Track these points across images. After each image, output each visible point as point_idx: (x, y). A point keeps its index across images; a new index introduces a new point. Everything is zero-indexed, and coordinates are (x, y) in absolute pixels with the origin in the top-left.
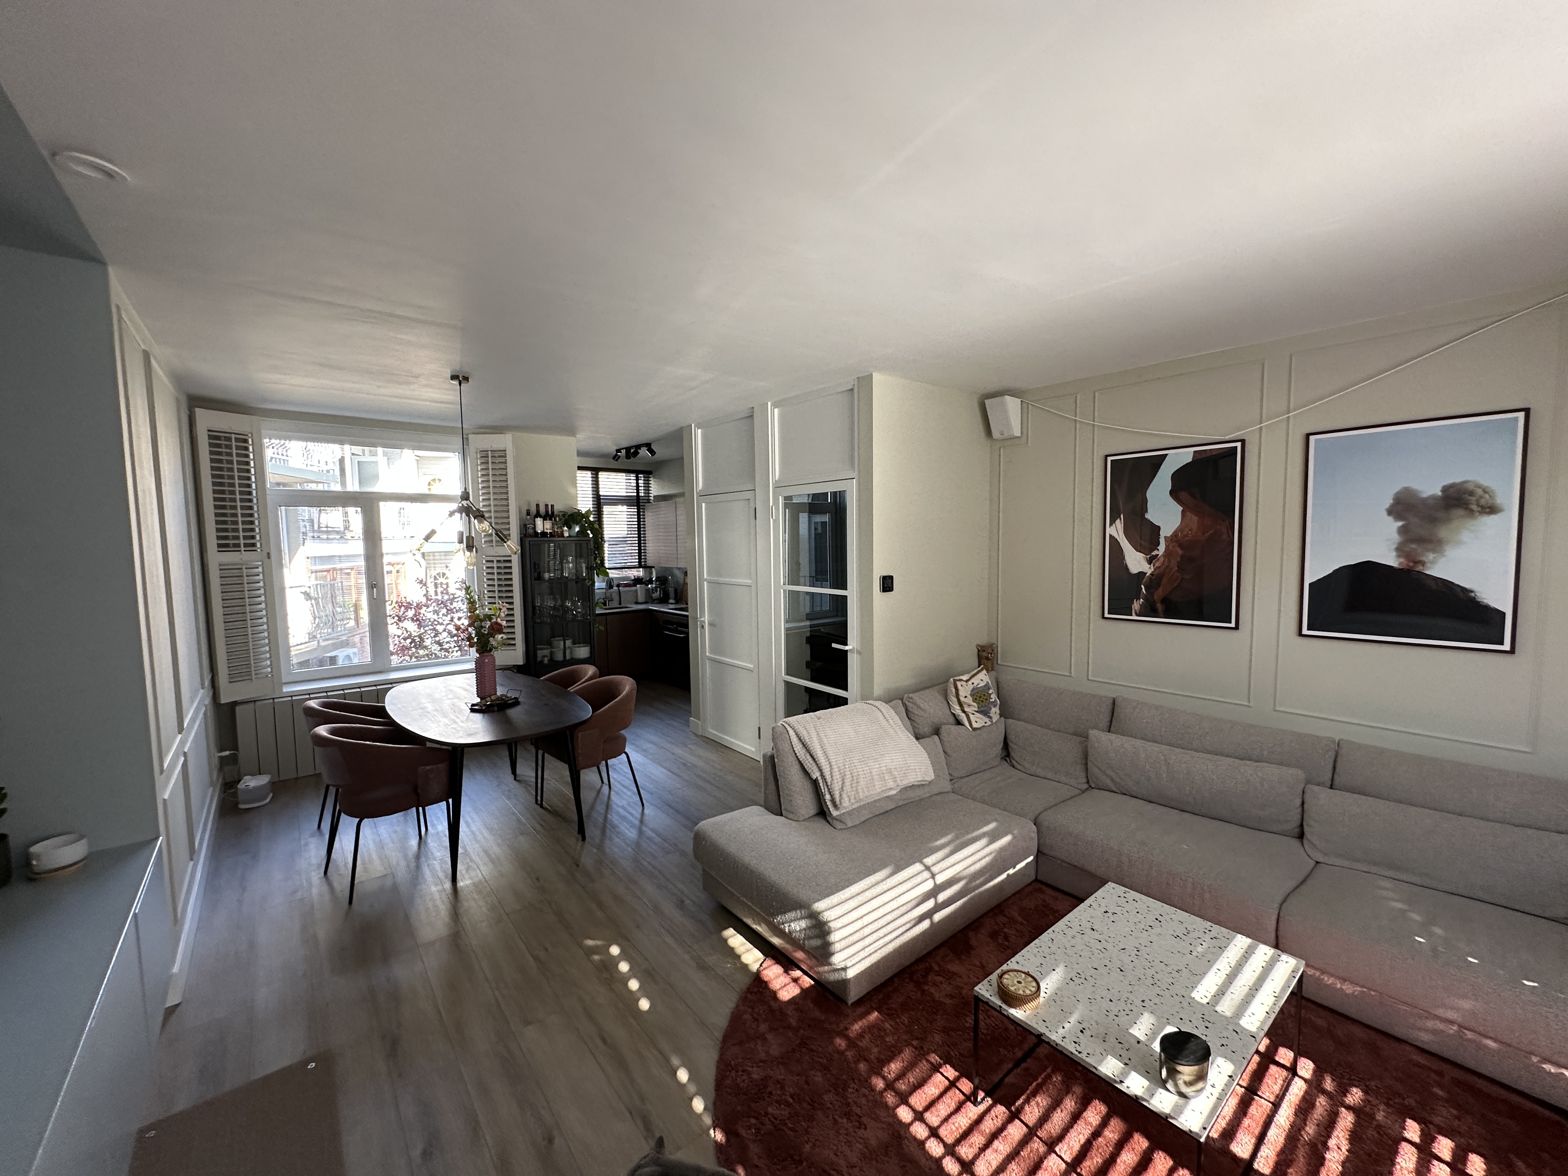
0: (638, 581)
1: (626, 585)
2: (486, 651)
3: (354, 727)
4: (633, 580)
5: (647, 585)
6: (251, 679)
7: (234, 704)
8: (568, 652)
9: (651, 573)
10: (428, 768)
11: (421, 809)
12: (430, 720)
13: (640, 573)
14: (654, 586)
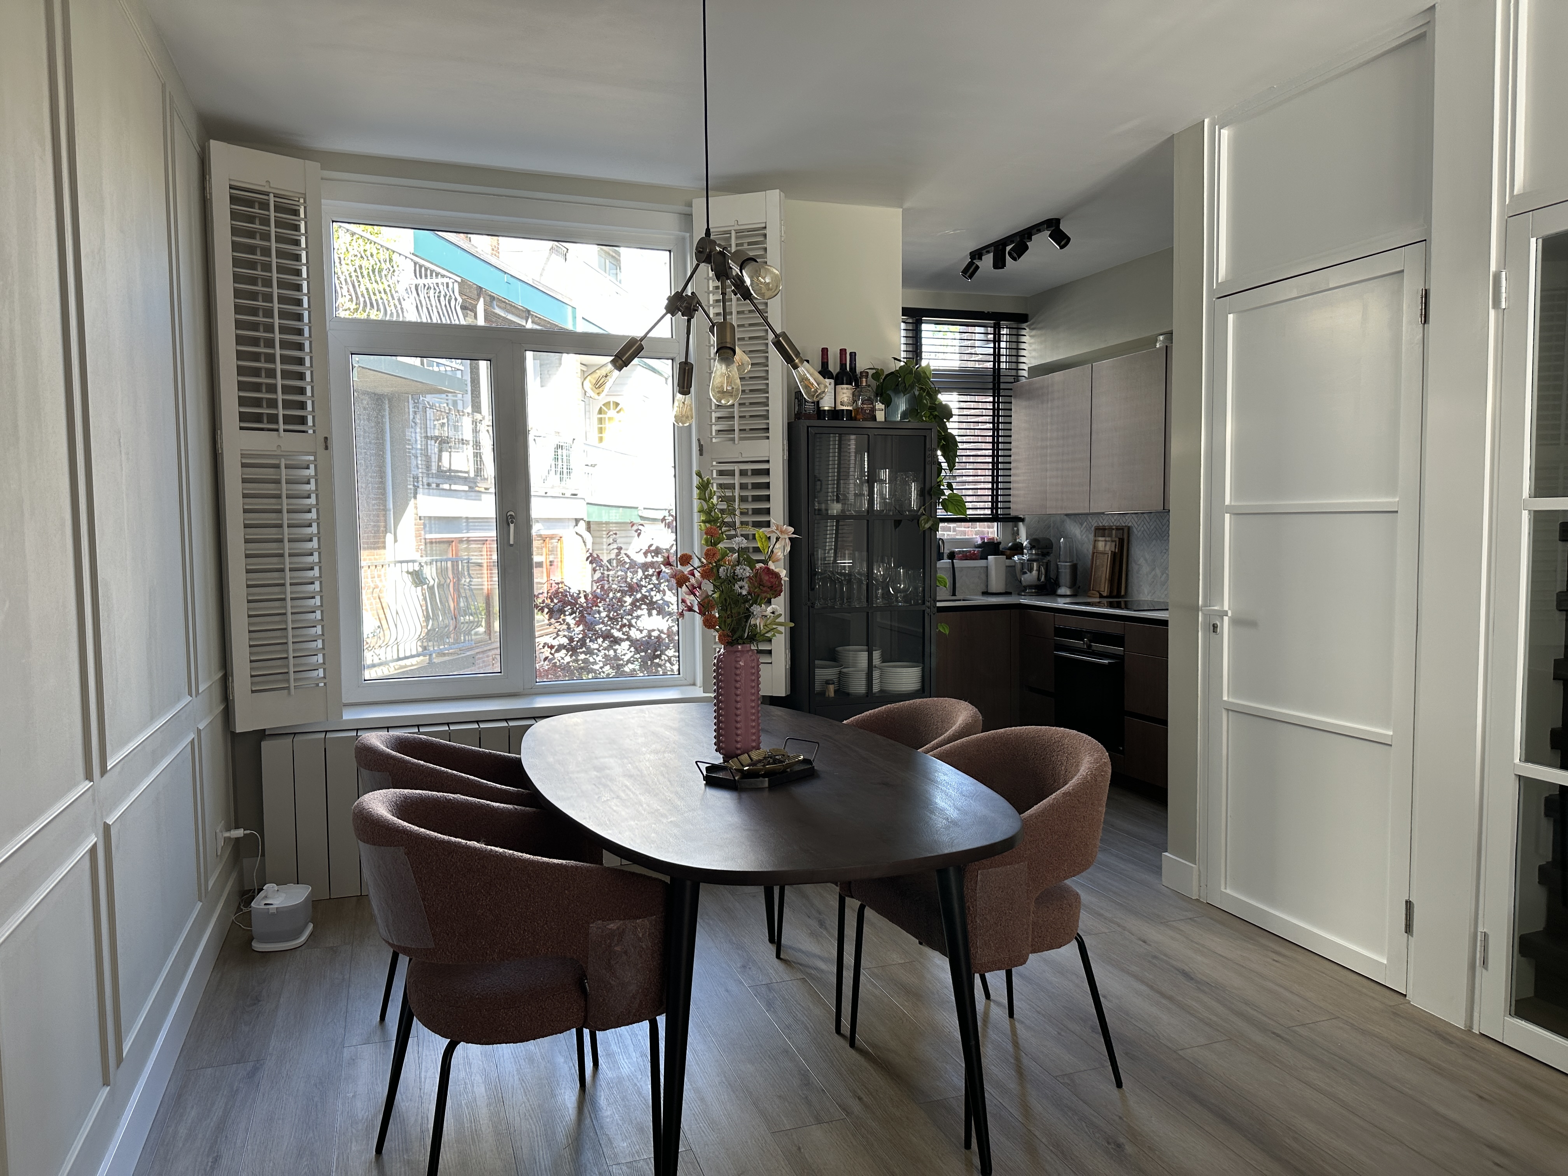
0: (990, 548)
1: (967, 556)
2: (740, 640)
3: (449, 801)
4: (979, 546)
5: (1009, 557)
6: (288, 688)
7: (261, 735)
8: (876, 674)
9: (1017, 533)
10: (612, 926)
11: (586, 1032)
12: (618, 797)
13: (992, 531)
14: (1025, 557)
